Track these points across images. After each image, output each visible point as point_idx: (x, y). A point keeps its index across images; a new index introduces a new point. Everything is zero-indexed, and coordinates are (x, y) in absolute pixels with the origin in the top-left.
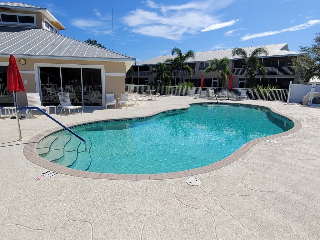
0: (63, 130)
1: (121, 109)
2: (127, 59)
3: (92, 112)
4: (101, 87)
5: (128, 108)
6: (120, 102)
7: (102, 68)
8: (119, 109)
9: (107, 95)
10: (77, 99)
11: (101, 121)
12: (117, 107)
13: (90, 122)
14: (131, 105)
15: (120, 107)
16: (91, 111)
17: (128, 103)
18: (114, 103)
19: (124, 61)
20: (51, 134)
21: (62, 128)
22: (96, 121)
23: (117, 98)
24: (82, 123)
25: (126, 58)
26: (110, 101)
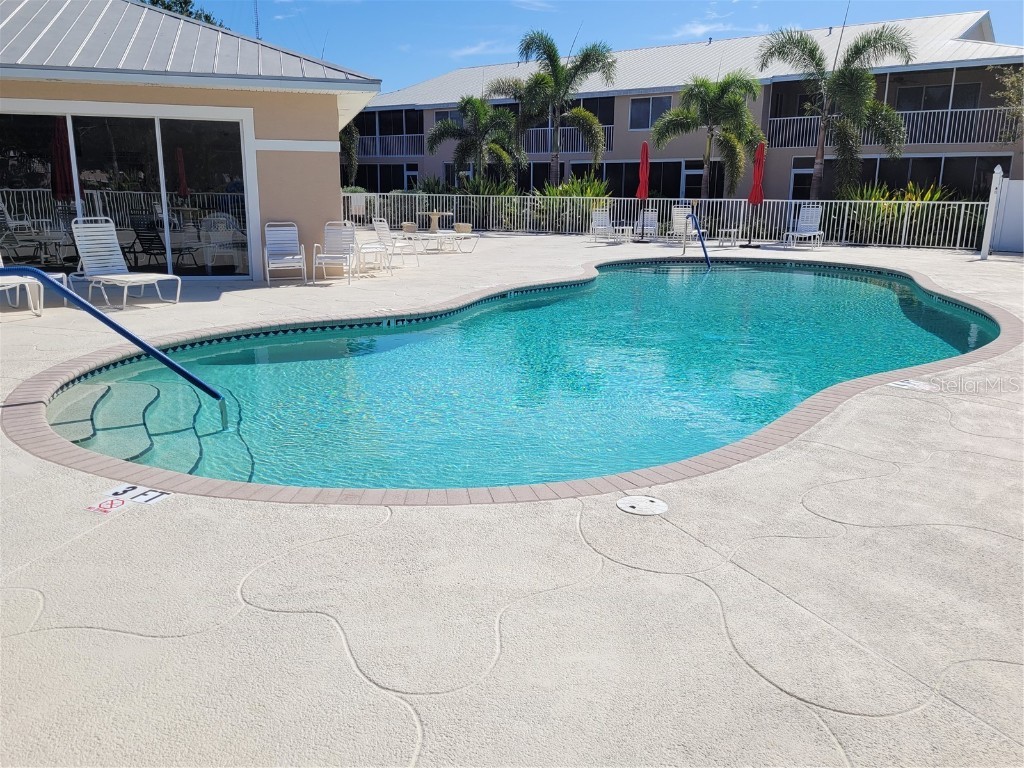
0: (139, 357)
1: (327, 285)
2: (347, 81)
3: (216, 297)
4: (243, 201)
5: (355, 283)
6: (321, 259)
7: (244, 116)
8: (322, 286)
9: (266, 229)
10: (138, 247)
11: (261, 329)
12: (310, 278)
13: (221, 331)
14: (367, 271)
15: (323, 278)
16: (213, 295)
17: (352, 262)
18: (296, 262)
19: (331, 92)
20: (79, 378)
21: (135, 349)
22: (243, 331)
23: (308, 239)
24: (190, 337)
25: (342, 76)
26: (279, 254)
